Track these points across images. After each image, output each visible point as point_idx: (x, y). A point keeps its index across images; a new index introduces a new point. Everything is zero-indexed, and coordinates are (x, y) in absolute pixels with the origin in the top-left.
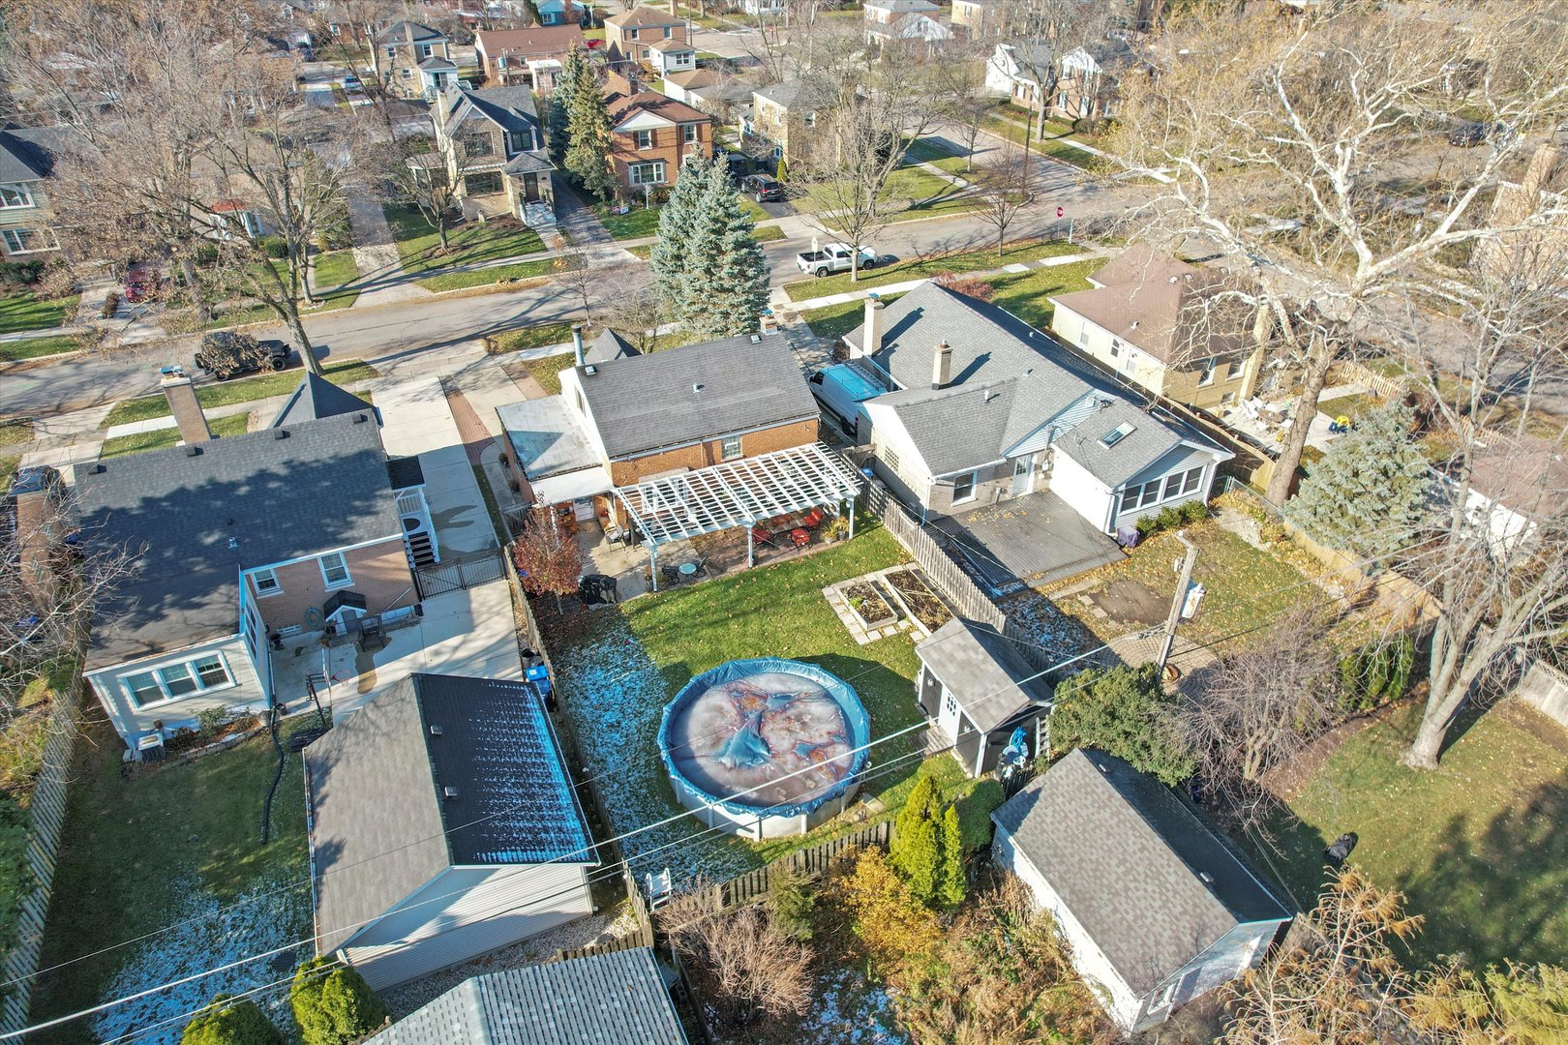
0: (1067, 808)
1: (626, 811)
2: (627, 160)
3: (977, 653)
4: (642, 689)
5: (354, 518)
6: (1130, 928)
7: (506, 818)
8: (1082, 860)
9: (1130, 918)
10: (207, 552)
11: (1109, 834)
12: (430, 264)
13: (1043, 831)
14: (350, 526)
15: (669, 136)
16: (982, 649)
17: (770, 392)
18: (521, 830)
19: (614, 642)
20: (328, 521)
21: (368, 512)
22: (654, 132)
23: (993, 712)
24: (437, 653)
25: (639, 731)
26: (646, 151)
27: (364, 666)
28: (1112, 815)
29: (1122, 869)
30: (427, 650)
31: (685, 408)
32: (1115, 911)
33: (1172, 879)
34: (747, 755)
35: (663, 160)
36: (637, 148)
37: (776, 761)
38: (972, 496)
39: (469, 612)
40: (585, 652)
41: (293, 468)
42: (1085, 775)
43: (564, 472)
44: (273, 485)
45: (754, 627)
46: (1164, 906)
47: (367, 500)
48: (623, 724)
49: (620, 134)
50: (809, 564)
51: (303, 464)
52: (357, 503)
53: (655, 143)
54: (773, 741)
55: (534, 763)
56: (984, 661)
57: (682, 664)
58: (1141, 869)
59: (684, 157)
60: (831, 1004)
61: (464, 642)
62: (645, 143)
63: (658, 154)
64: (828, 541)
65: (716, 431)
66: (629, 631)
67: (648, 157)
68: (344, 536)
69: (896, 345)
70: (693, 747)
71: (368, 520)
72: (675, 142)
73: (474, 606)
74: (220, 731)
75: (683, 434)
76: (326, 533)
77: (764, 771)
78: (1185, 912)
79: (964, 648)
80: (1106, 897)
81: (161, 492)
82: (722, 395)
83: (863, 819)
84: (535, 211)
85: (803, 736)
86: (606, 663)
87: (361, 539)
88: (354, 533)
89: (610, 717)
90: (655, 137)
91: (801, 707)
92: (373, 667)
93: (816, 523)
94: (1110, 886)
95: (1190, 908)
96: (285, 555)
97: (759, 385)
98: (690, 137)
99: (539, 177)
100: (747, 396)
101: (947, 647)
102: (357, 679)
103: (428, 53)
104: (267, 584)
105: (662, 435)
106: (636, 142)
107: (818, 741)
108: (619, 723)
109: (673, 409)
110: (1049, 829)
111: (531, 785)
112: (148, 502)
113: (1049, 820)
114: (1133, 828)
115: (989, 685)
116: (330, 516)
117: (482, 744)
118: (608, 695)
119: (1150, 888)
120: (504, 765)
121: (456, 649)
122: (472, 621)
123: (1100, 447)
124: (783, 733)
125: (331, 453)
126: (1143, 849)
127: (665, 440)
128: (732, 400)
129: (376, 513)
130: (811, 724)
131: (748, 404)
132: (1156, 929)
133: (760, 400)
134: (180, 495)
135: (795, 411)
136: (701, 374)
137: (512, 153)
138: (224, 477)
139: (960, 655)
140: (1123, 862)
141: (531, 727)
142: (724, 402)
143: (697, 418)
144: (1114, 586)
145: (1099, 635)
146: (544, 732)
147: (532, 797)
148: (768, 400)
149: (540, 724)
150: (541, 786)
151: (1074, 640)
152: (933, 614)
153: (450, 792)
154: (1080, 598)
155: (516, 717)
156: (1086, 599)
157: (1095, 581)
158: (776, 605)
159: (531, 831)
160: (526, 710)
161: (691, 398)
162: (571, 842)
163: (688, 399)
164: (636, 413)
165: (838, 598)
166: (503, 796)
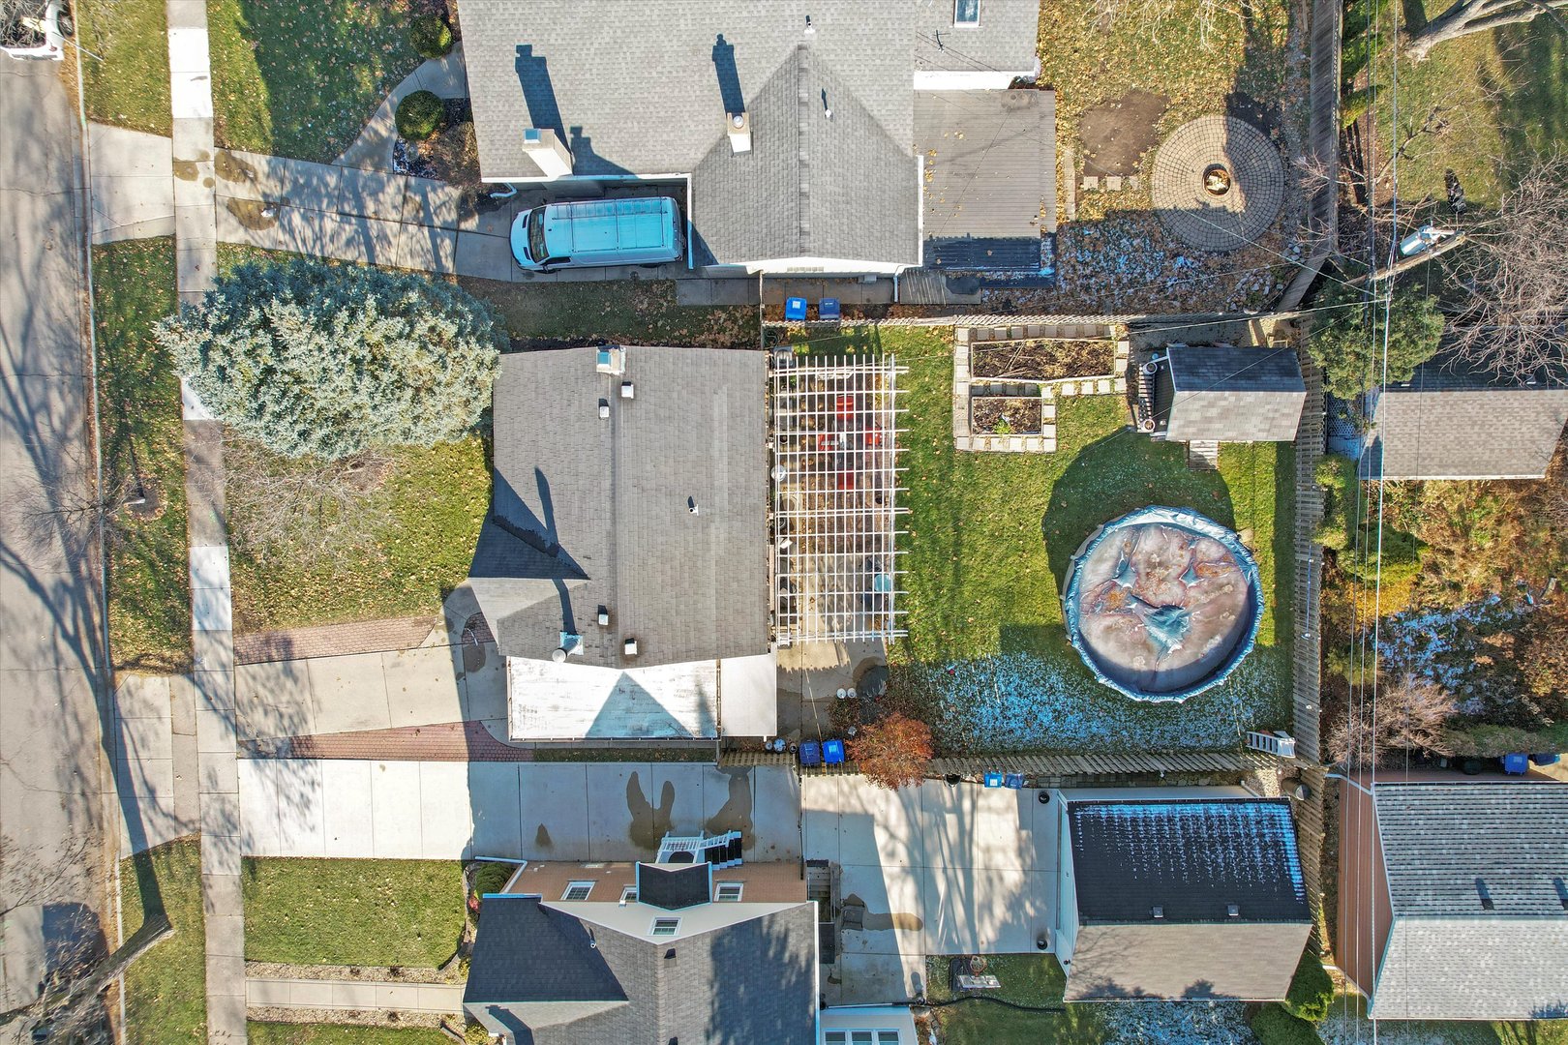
0: (1407, 430)
1: (1156, 733)
3: (1225, 399)
4: (1022, 679)
5: (787, 955)
6: (1509, 450)
7: (1253, 867)
8: (1444, 447)
9: (1505, 446)
11: (1450, 419)
13: (1402, 455)
14: (794, 958)
16: (1227, 393)
17: (720, 407)
18: (1263, 856)
19: (945, 685)
20: (784, 982)
21: (783, 941)
23: (1285, 423)
24: (892, 855)
25: (1072, 696)
27: (886, 922)
28: (1443, 406)
29: (1476, 428)
30: (883, 863)
31: (718, 532)
32: (1492, 450)
33: (1516, 404)
37: (1191, 607)
39: (840, 815)
40: (947, 716)
41: (715, 1028)
42: (1401, 403)
43: (719, 697)
45: (983, 544)
46: (1522, 421)
47: (770, 942)
48: (1059, 708)
51: (713, 1019)
52: (771, 953)
54: (1168, 599)
55: (1182, 828)
56: (1238, 399)
57: (1004, 632)
58: (1490, 417)
61: (886, 828)
66: (936, 665)
68: (803, 964)
70: (1144, 668)
71: (792, 940)
73: (831, 808)
76: (797, 982)
77: (1198, 621)
78: (1538, 413)
79: (1211, 405)
80: (1480, 450)
82: (710, 476)
85: (1174, 571)
86: (971, 700)
87: (811, 947)
89: (1046, 717)
91: (1139, 558)
92: (889, 916)
94: (1477, 443)
95: (1540, 409)
96: (809, 1022)
100: (719, 445)
101: (1195, 416)
102: (898, 932)
105: (752, 577)
107: (1186, 560)
108: (1055, 711)
109: (716, 550)
110: (1405, 450)
111: (1210, 836)
113: (1400, 446)
114: (1465, 402)
115: (1261, 411)
116: (779, 981)
117: (1166, 873)
118: (1017, 711)
119: (1505, 421)
120: (1190, 857)
121: (892, 836)
122: (854, 815)
123: (965, 31)
124: (1163, 586)
125: (706, 988)
126: (1482, 406)
127: (760, 576)
128: (722, 465)
129: (787, 931)
130: (1164, 558)
131: (732, 447)
132: (1527, 436)
133: (730, 428)
136: (670, 494)
139: (1213, 412)
140: (1474, 423)
141: (1134, 820)
142: (722, 478)
143: (737, 524)
144: (1085, 138)
145: (1142, 206)
146: (1139, 808)
147: (1224, 840)
148: (733, 416)
149: (1128, 811)
150: (1210, 828)
151: (1137, 236)
152: (1052, 359)
153: (1234, 914)
154: (1085, 187)
155: (1123, 832)
156: (1090, 182)
157: (1069, 152)
158: (956, 506)
159: (1264, 849)
160: (1110, 819)
161: (705, 522)
162: (1272, 817)
163: (705, 528)
164: (711, 602)
165: (980, 444)
166: (1227, 865)
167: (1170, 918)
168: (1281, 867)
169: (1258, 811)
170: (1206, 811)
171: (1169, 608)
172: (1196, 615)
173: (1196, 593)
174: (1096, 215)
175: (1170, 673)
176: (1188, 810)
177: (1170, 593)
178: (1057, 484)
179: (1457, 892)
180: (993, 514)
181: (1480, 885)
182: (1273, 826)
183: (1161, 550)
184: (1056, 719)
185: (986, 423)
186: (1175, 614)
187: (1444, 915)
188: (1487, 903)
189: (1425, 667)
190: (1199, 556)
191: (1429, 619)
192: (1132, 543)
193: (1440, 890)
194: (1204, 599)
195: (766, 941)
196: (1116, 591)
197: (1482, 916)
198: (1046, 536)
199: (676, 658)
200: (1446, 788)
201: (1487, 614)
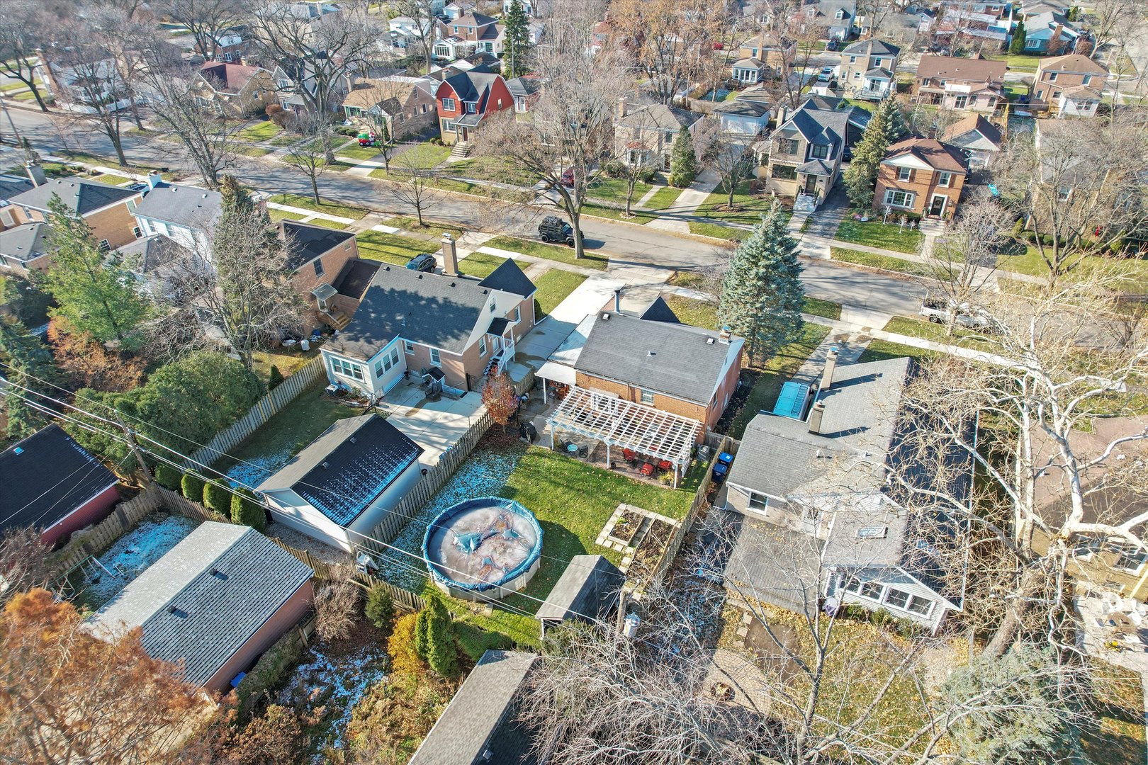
2: (886, 185)
3: (583, 579)
5: (450, 336)
7: (333, 489)
10: (395, 323)
12: (711, 214)
14: (447, 339)
15: (925, 177)
16: (586, 578)
17: (689, 376)
20: (440, 333)
21: (457, 337)
22: (914, 171)
24: (446, 418)
26: (904, 183)
27: (420, 405)
30: (444, 414)
31: (636, 362)
34: (464, 544)
35: (915, 192)
36: (897, 178)
38: (763, 513)
39: (478, 407)
41: (446, 302)
43: (566, 364)
44: (434, 306)
47: (460, 332)
49: (887, 166)
50: (636, 487)
52: (455, 331)
53: (912, 179)
55: (375, 479)
57: (515, 490)
59: (934, 195)
60: (366, 661)
61: (459, 420)
62: (904, 176)
63: (912, 187)
64: (659, 483)
65: (640, 383)
67: (904, 188)
68: (441, 343)
69: (840, 391)
71: (454, 341)
72: (929, 183)
74: (356, 397)
75: (620, 374)
76: (436, 338)
79: (583, 572)
81: (398, 289)
82: (662, 365)
83: (476, 613)
84: (804, 200)
85: (496, 556)
86: (492, 467)
87: (446, 348)
88: (444, 344)
89: (461, 490)
90: (912, 175)
92: (421, 408)
93: (659, 469)
96: (419, 340)
97: (686, 369)
98: (944, 182)
99: (818, 180)
100: (673, 372)
101: (581, 566)
102: (410, 409)
103: (878, 64)
104: (410, 348)
105: (610, 370)
106: (898, 174)
107: (498, 564)
109: (628, 359)
111: (361, 486)
112: (393, 291)
115: (564, 597)
116: (442, 331)
117: (364, 457)
120: (362, 471)
121: (454, 420)
122: (473, 412)
123: (853, 534)
125: (463, 301)
127: (609, 374)
128: (664, 371)
129: (458, 339)
131: (670, 377)
133: (679, 379)
134: (403, 293)
135: (693, 395)
136: (662, 346)
137: (810, 158)
138: (421, 294)
139: (579, 574)
141: (396, 465)
142: (658, 369)
143: (635, 370)
144: (778, 627)
145: (721, 641)
146: (398, 471)
147: (355, 489)
148: (684, 381)
149: (401, 467)
150: (365, 489)
151: (703, 632)
152: (647, 556)
153: (325, 464)
154: (745, 615)
155: (395, 457)
156: (747, 619)
157: (772, 615)
158: (590, 494)
159: (336, 500)
160: (404, 458)
161: (643, 357)
162: (344, 516)
163: (641, 357)
164: (608, 351)
165: (618, 513)
166: (344, 480)
167: (347, 442)
168: (322, 499)
169: (352, 513)
170: (373, 494)
171: (478, 545)
172: (466, 556)
173: (476, 561)
174: (725, 614)
175: (444, 534)
176: (380, 488)
177: (486, 550)
178: (576, 537)
179: (233, 564)
180: (579, 505)
181: (224, 577)
182: (341, 513)
183: (512, 555)
184: (457, 494)
185: (627, 515)
186: (472, 546)
187: (231, 549)
188: (215, 573)
189: (332, 679)
190: (496, 570)
191: (358, 696)
192: (525, 543)
193: (242, 557)
194: (471, 563)
195: (462, 330)
196: (504, 528)
197: (212, 565)
198: (551, 523)
199: (593, 331)
200: (280, 603)
201: (333, 733)
